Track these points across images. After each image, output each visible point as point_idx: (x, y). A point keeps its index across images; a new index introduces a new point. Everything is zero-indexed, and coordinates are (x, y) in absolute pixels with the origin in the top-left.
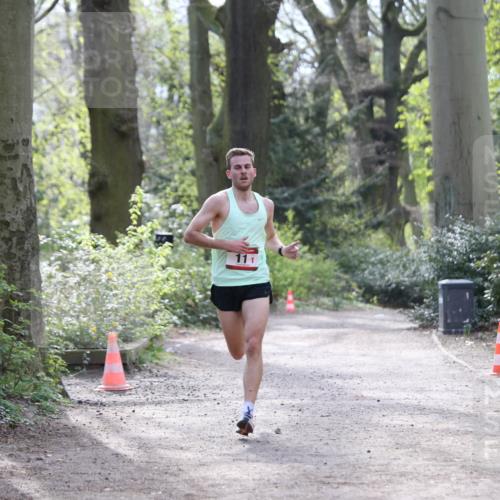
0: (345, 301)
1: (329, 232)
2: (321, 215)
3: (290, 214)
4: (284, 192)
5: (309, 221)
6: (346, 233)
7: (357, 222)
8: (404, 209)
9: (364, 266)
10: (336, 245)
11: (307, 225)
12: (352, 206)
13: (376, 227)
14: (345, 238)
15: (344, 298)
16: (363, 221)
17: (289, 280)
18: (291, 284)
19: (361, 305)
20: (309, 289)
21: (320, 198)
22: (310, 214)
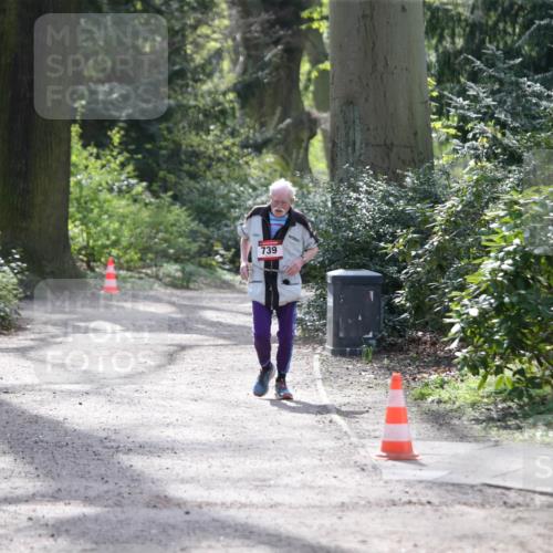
0: (202, 270)
1: (183, 157)
2: (170, 131)
3: (116, 136)
5: (152, 138)
6: (210, 158)
7: (228, 142)
8: (309, 114)
9: (235, 213)
10: (193, 176)
11: (149, 146)
12: (223, 112)
13: (259, 148)
14: (209, 167)
15: (200, 265)
16: (237, 140)
17: (113, 238)
18: (115, 244)
19: (228, 276)
20: (145, 250)
22: (153, 129)
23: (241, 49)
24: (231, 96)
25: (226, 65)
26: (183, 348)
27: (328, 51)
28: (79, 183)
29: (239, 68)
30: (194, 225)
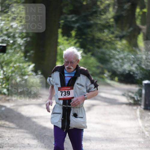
0: (101, 80)
1: (95, 41)
2: (91, 31)
3: (73, 33)
4: (72, 18)
5: (85, 34)
6: (104, 41)
7: (111, 36)
10: (99, 47)
11: (84, 37)
13: (121, 38)
14: (104, 44)
21: (92, 22)
22: (85, 31)
23: (116, 4)
24: (112, 20)
25: (111, 9)
26: (93, 105)
27: (147, 5)
28: (60, 49)
29: (115, 11)
30: (98, 64)
